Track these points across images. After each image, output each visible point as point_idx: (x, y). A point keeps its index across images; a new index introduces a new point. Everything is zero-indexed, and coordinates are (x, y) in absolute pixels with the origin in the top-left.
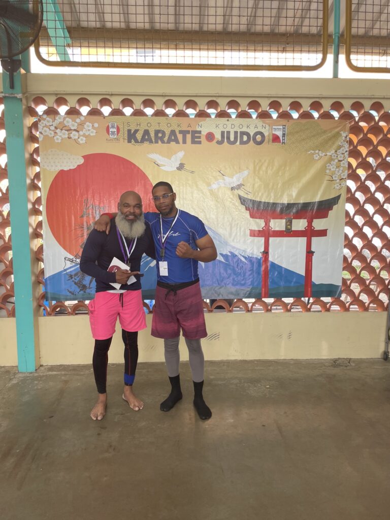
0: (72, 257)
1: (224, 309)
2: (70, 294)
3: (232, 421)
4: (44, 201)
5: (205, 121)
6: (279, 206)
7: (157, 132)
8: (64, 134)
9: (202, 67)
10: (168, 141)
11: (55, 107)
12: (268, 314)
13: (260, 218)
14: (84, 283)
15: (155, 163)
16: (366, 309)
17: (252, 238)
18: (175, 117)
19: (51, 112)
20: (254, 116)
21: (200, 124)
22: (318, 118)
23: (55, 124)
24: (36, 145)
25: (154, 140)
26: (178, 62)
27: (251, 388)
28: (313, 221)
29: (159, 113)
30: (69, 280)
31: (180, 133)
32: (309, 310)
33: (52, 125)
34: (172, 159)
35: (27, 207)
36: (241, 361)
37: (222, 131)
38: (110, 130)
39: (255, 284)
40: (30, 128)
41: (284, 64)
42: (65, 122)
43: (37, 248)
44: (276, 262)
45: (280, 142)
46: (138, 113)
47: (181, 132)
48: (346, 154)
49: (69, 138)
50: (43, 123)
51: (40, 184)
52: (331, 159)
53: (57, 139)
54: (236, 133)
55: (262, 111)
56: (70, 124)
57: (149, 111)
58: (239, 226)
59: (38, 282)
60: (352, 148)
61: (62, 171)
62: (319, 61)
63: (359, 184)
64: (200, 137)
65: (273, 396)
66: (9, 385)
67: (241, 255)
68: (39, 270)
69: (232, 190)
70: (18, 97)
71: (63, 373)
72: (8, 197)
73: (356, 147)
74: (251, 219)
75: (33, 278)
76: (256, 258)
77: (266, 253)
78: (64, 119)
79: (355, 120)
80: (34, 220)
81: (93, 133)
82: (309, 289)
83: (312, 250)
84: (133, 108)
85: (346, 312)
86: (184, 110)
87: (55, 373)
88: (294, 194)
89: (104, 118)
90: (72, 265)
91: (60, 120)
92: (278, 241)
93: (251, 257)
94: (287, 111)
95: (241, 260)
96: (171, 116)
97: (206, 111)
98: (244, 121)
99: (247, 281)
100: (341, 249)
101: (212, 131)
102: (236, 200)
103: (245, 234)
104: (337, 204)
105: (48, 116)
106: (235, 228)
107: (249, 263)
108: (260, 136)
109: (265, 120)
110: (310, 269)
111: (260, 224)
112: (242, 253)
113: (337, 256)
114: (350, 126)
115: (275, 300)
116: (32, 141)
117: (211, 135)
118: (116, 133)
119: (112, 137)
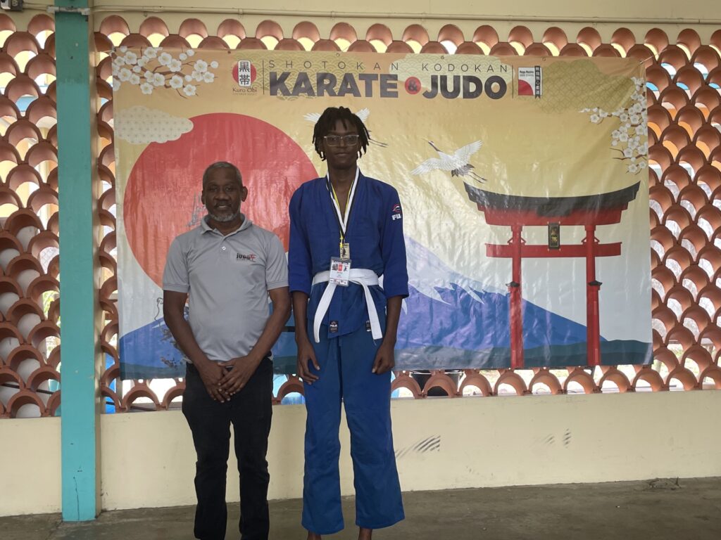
1: (446, 393)
2: (167, 366)
4: (120, 197)
5: (404, 58)
6: (536, 202)
7: (321, 78)
8: (158, 80)
10: (339, 91)
11: (144, 33)
12: (527, 398)
13: (504, 224)
16: (697, 385)
17: (491, 259)
18: (353, 53)
19: (135, 41)
20: (486, 49)
21: (395, 63)
22: (595, 54)
23: (140, 65)
25: (316, 91)
27: (513, 524)
28: (594, 229)
29: (325, 46)
30: (165, 339)
31: (360, 79)
32: (597, 389)
33: (137, 64)
37: (432, 76)
38: (240, 73)
39: (500, 341)
40: (98, 69)
42: (160, 59)
43: (102, 284)
44: (534, 302)
45: (531, 94)
46: (288, 44)
47: (362, 77)
48: (644, 114)
49: (166, 86)
50: (119, 61)
52: (619, 123)
53: (146, 88)
54: (456, 79)
55: (498, 42)
56: (170, 62)
57: (307, 44)
58: (466, 238)
60: (652, 104)
61: (153, 145)
63: (668, 164)
64: (394, 86)
69: (453, 175)
70: (83, 14)
73: (658, 103)
74: (489, 226)
76: (500, 295)
77: (516, 285)
78: (159, 54)
79: (654, 58)
81: (210, 78)
82: (596, 350)
83: (596, 279)
84: (277, 39)
86: (367, 40)
87: (135, 520)
88: (561, 182)
89: (229, 52)
91: (150, 57)
92: (536, 263)
93: (490, 294)
94: (541, 44)
95: (474, 299)
96: (346, 51)
97: (405, 43)
98: (470, 58)
99: (485, 337)
100: (647, 277)
101: (415, 76)
102: (460, 193)
103: (477, 252)
104: (635, 198)
105: (130, 49)
106: (460, 243)
107: (487, 305)
108: (498, 84)
109: (505, 57)
110: (595, 313)
111: (503, 235)
112: (474, 286)
113: (641, 290)
114: (646, 68)
115: (536, 373)
116: (98, 93)
117: (415, 83)
118: (249, 78)
119: (243, 85)
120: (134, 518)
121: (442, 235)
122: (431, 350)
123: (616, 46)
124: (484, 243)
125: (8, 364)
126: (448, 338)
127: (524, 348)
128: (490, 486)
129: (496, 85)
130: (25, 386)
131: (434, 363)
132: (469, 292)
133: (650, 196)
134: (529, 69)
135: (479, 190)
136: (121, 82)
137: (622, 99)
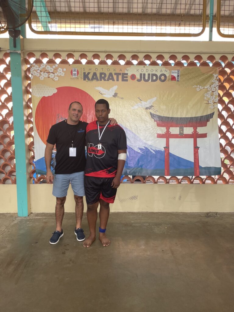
1: (141, 181)
3: (144, 247)
5: (130, 67)
7: (101, 74)
8: (45, 75)
9: (129, 34)
10: (107, 79)
11: (41, 59)
12: (167, 185)
13: (163, 126)
15: (99, 92)
16: (227, 182)
17: (158, 138)
18: (112, 65)
19: (38, 62)
21: (127, 69)
22: (200, 66)
23: (40, 69)
24: (29, 82)
25: (99, 79)
26: (114, 32)
27: (155, 229)
28: (197, 128)
29: (103, 63)
32: (192, 183)
34: (110, 90)
35: (24, 118)
36: (150, 212)
37: (140, 74)
38: (73, 73)
40: (26, 72)
41: (179, 33)
42: (46, 68)
43: (29, 143)
45: (176, 80)
46: (90, 62)
47: (115, 74)
48: (217, 88)
49: (49, 77)
50: (33, 68)
51: (31, 105)
52: (207, 91)
53: (42, 78)
54: (149, 75)
55: (165, 61)
56: (49, 69)
57: (97, 61)
59: (30, 164)
60: (220, 84)
61: (44, 97)
62: (200, 31)
63: (224, 106)
64: (127, 77)
65: (169, 233)
66: (12, 224)
67: (151, 149)
68: (31, 156)
69: (146, 109)
70: (18, 53)
71: (44, 217)
72: (13, 113)
73: (222, 83)
74: (158, 127)
75: (27, 161)
76: (161, 151)
77: (167, 147)
78: (46, 66)
79: (222, 67)
80: (28, 127)
81: (63, 74)
82: (198, 170)
83: (197, 146)
84: (87, 60)
85: (215, 184)
86: (118, 60)
87: (39, 217)
88: (185, 112)
89: (70, 65)
91: (43, 67)
94: (180, 61)
95: (151, 152)
96: (110, 65)
97: (131, 61)
98: (154, 67)
101: (134, 73)
104: (212, 118)
105: (37, 64)
109: (167, 67)
114: (219, 70)
116: (27, 79)
117: (134, 76)
118: (76, 74)
119: (74, 77)
125: (1, 168)
128: (153, 212)
129: (163, 77)
134: (175, 71)
135: (155, 115)
136: (33, 76)
137: (209, 82)
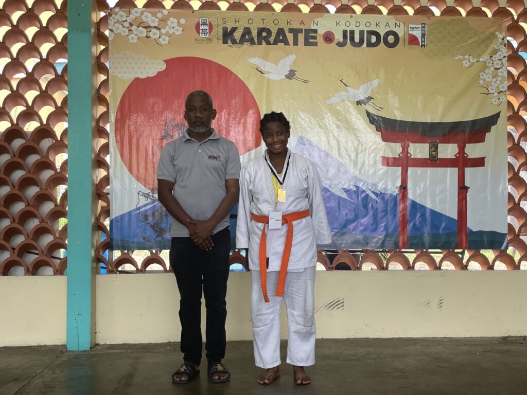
0: (147, 191)
2: (143, 241)
4: (112, 117)
5: (322, 17)
6: (420, 126)
7: (260, 30)
8: (141, 32)
10: (274, 41)
12: (410, 272)
13: (395, 142)
14: (163, 226)
15: (257, 69)
17: (385, 168)
18: (286, 13)
19: (126, 4)
20: (385, 11)
21: (316, 21)
22: (466, 16)
23: (129, 21)
24: (102, 47)
25: (256, 41)
27: (395, 362)
28: (465, 147)
29: (264, 8)
30: (143, 221)
31: (289, 32)
32: (465, 267)
33: (126, 21)
34: (279, 65)
37: (343, 30)
38: (201, 28)
39: (390, 230)
40: (98, 25)
42: (143, 17)
43: (99, 179)
44: (418, 201)
45: (418, 44)
46: (236, 7)
47: (291, 31)
48: (505, 60)
49: (147, 37)
50: (114, 18)
51: (107, 96)
52: (485, 67)
53: (133, 38)
54: (362, 32)
55: (394, 5)
56: (150, 19)
57: (250, 6)
58: (367, 151)
59: (98, 227)
60: (511, 53)
61: (137, 79)
64: (315, 38)
66: (58, 362)
67: (370, 190)
69: (358, 105)
72: (65, 111)
73: (516, 52)
74: (384, 143)
76: (391, 195)
77: (404, 188)
78: (142, 13)
79: (513, 18)
81: (179, 31)
83: (466, 185)
84: (229, 3)
85: (516, 271)
86: (296, 4)
88: (440, 110)
89: (193, 12)
90: (147, 202)
91: (136, 15)
92: (419, 172)
93: (384, 194)
94: (427, 6)
95: (371, 198)
96: (279, 11)
97: (324, 6)
98: (372, 17)
99: (379, 226)
100: (504, 184)
101: (330, 30)
102: (363, 118)
103: (375, 162)
104: (496, 124)
105: (121, 9)
106: (363, 155)
107: (382, 201)
108: (393, 37)
109: (398, 16)
110: (464, 210)
111: (395, 150)
112: (372, 188)
113: (500, 193)
114: (507, 25)
115: (418, 254)
116: (98, 42)
117: (330, 35)
118: (208, 31)
119: (203, 36)
120: (118, 350)
121: (349, 149)
122: (338, 235)
123: (484, 9)
124: (380, 155)
125: (31, 236)
126: (351, 226)
127: (409, 235)
128: (382, 337)
129: (391, 38)
130: (43, 252)
131: (341, 243)
132: (368, 192)
133: (508, 123)
134: (417, 26)
135: (377, 116)
136: (114, 33)
137: (488, 48)
